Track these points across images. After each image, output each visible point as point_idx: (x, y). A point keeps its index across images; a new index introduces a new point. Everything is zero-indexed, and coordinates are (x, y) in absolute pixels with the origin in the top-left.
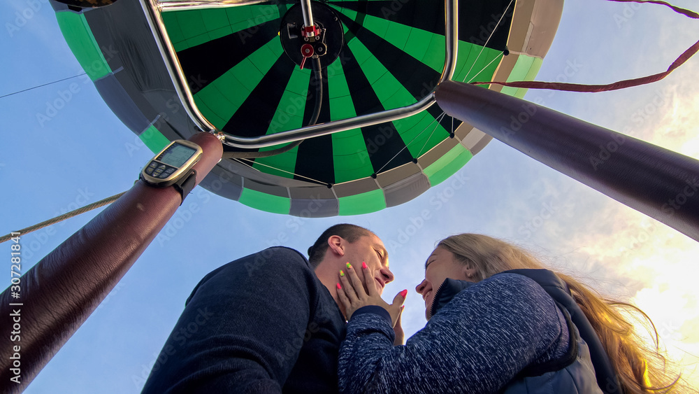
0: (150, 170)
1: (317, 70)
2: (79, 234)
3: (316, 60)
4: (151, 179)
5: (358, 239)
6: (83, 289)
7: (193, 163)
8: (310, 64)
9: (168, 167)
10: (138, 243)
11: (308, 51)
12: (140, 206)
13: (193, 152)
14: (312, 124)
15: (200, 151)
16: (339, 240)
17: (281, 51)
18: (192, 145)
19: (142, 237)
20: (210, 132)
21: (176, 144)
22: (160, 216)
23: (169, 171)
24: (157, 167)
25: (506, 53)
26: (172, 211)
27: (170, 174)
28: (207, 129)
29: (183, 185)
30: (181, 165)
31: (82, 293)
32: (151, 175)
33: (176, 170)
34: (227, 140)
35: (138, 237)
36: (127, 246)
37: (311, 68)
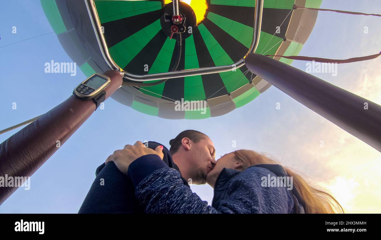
0: (79, 89)
1: (179, 40)
2: (35, 123)
3: (179, 35)
4: (80, 95)
5: (199, 141)
6: (33, 156)
7: (105, 87)
8: (175, 37)
9: (90, 88)
10: (68, 131)
11: (175, 29)
12: (71, 110)
13: (105, 81)
14: (174, 71)
15: (109, 81)
16: (188, 141)
17: (160, 28)
18: (105, 77)
19: (71, 127)
20: (116, 70)
21: (96, 76)
22: (82, 116)
23: (90, 91)
24: (83, 88)
25: (285, 40)
26: (90, 114)
27: (90, 93)
28: (115, 68)
29: (98, 99)
30: (98, 88)
31: (32, 158)
32: (79, 92)
33: (94, 90)
34: (125, 75)
35: (69, 128)
36: (61, 132)
37: (176, 39)
